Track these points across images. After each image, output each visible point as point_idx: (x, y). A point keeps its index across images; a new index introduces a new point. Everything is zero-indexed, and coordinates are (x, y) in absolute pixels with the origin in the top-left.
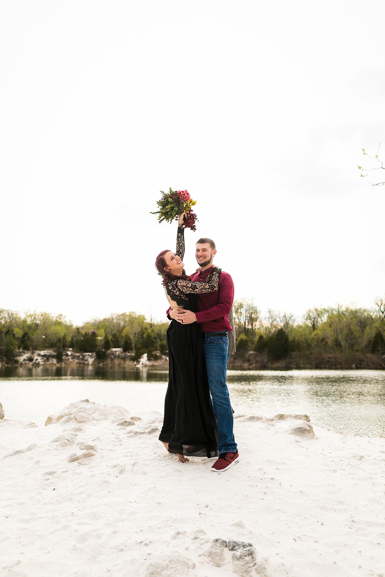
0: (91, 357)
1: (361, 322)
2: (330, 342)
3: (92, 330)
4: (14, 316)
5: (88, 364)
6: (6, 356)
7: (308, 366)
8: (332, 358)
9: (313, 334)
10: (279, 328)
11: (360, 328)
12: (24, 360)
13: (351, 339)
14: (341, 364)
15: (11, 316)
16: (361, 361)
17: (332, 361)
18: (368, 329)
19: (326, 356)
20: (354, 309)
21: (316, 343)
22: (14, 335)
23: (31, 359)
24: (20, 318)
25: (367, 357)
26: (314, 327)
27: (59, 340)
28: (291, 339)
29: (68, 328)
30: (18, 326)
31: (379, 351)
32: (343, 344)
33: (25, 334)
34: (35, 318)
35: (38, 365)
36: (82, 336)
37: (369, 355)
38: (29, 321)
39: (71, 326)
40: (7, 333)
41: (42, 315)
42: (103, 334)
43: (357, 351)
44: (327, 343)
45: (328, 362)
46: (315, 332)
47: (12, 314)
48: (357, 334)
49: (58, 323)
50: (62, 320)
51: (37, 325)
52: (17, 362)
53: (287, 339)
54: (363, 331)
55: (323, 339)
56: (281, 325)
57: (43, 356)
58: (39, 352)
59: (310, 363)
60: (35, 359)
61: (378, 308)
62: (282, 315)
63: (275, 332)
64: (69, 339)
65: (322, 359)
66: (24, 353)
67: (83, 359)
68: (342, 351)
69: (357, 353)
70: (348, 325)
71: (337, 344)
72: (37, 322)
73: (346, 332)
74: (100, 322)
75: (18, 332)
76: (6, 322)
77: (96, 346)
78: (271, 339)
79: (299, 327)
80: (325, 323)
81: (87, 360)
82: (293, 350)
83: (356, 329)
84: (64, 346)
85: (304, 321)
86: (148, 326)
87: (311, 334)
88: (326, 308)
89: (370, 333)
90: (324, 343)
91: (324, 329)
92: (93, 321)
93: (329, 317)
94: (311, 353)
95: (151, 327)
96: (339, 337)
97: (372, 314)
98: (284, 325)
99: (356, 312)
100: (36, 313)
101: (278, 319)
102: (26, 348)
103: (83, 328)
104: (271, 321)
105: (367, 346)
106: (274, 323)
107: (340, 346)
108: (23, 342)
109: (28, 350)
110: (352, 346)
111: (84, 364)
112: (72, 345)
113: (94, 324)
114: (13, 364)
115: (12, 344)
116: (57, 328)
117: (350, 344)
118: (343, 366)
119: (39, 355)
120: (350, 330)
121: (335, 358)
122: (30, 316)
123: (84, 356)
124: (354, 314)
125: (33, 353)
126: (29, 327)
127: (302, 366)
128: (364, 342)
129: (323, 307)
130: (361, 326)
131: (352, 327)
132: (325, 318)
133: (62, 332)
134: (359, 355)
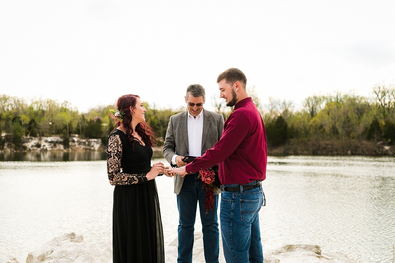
0: (97, 143)
1: (358, 109)
2: (327, 129)
3: (96, 117)
4: (21, 103)
5: (94, 150)
6: (14, 142)
7: (305, 152)
8: (328, 144)
9: (312, 121)
10: (279, 115)
11: (357, 116)
12: (32, 146)
13: (348, 127)
14: (337, 150)
15: (17, 102)
16: (357, 147)
17: (329, 148)
18: (365, 116)
19: (323, 143)
20: (352, 97)
21: (314, 130)
22: (21, 122)
23: (38, 146)
24: (26, 105)
25: (362, 144)
26: (313, 114)
27: (65, 127)
28: (289, 125)
29: (74, 114)
30: (25, 113)
31: (374, 138)
32: (340, 130)
33: (32, 121)
34: (41, 105)
35: (46, 150)
36: (87, 122)
37: (365, 142)
38: (35, 109)
39: (77, 112)
40: (14, 120)
41: (48, 102)
42: (108, 121)
43: (353, 138)
44: (324, 130)
45: (325, 148)
46: (314, 119)
47: (18, 101)
48: (354, 121)
49: (64, 110)
50: (68, 107)
51: (43, 112)
52: (25, 148)
53: (286, 126)
54: (359, 118)
55: (321, 126)
56: (280, 112)
57: (50, 142)
58: (46, 138)
59: (307, 150)
60: (42, 145)
61: (375, 96)
62: (282, 101)
63: (274, 118)
64: (75, 125)
65: (319, 145)
66: (32, 139)
67: (89, 145)
68: (339, 138)
69: (353, 140)
70: (345, 113)
71: (335, 131)
72: (44, 108)
73: (343, 119)
74: (105, 109)
75: (25, 119)
76: (13, 109)
77: (101, 132)
78: (270, 126)
79: (298, 114)
80: (323, 110)
81: (93, 146)
82: (292, 137)
83: (353, 116)
84: (70, 133)
85: (303, 108)
86: (151, 113)
87: (309, 122)
88: (326, 95)
89: (367, 120)
90: (322, 130)
91: (322, 117)
92: (98, 108)
93: (327, 104)
94: (309, 140)
95: (155, 113)
96: (337, 124)
97: (369, 101)
98: (284, 112)
99: (354, 99)
100: (42, 100)
101: (278, 106)
102: (34, 135)
103: (88, 114)
104: (271, 107)
105: (363, 133)
106: (274, 110)
107: (337, 133)
108: (30, 129)
109: (35, 136)
110: (348, 134)
111: (90, 150)
112: (78, 132)
113: (99, 111)
114: (22, 150)
115: (20, 131)
116: (63, 115)
117: (347, 131)
118: (339, 152)
119: (46, 141)
120: (348, 117)
121: (332, 145)
122: (36, 103)
123: (90, 143)
124: (352, 101)
125: (40, 139)
126: (36, 114)
127: (299, 152)
128: (360, 129)
129: (322, 95)
130: (358, 114)
131: (349, 114)
132: (323, 105)
133: (67, 119)
134: (355, 142)
